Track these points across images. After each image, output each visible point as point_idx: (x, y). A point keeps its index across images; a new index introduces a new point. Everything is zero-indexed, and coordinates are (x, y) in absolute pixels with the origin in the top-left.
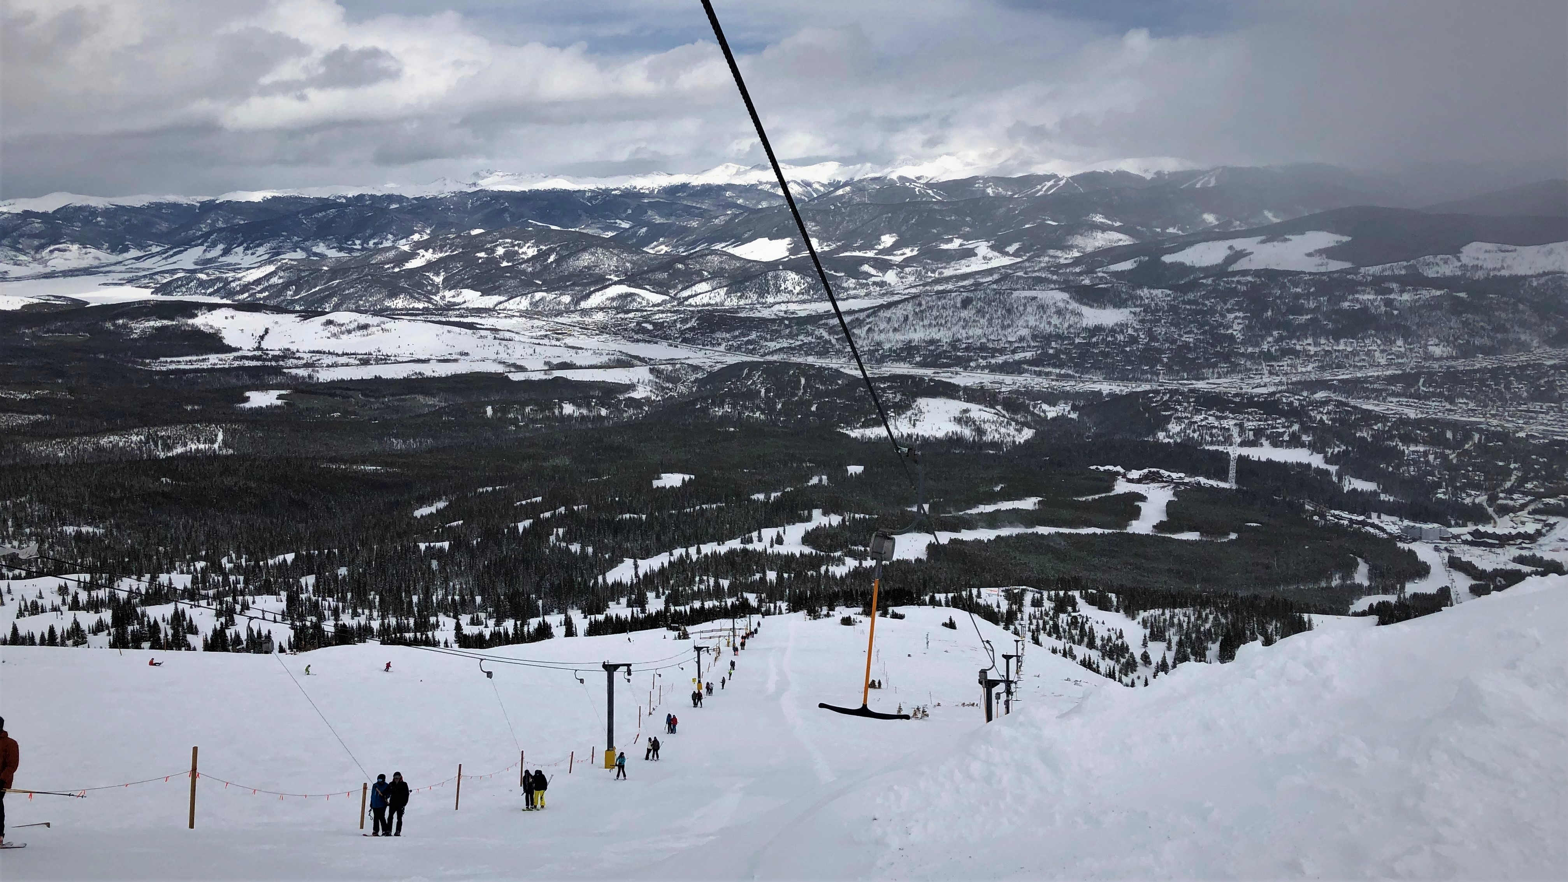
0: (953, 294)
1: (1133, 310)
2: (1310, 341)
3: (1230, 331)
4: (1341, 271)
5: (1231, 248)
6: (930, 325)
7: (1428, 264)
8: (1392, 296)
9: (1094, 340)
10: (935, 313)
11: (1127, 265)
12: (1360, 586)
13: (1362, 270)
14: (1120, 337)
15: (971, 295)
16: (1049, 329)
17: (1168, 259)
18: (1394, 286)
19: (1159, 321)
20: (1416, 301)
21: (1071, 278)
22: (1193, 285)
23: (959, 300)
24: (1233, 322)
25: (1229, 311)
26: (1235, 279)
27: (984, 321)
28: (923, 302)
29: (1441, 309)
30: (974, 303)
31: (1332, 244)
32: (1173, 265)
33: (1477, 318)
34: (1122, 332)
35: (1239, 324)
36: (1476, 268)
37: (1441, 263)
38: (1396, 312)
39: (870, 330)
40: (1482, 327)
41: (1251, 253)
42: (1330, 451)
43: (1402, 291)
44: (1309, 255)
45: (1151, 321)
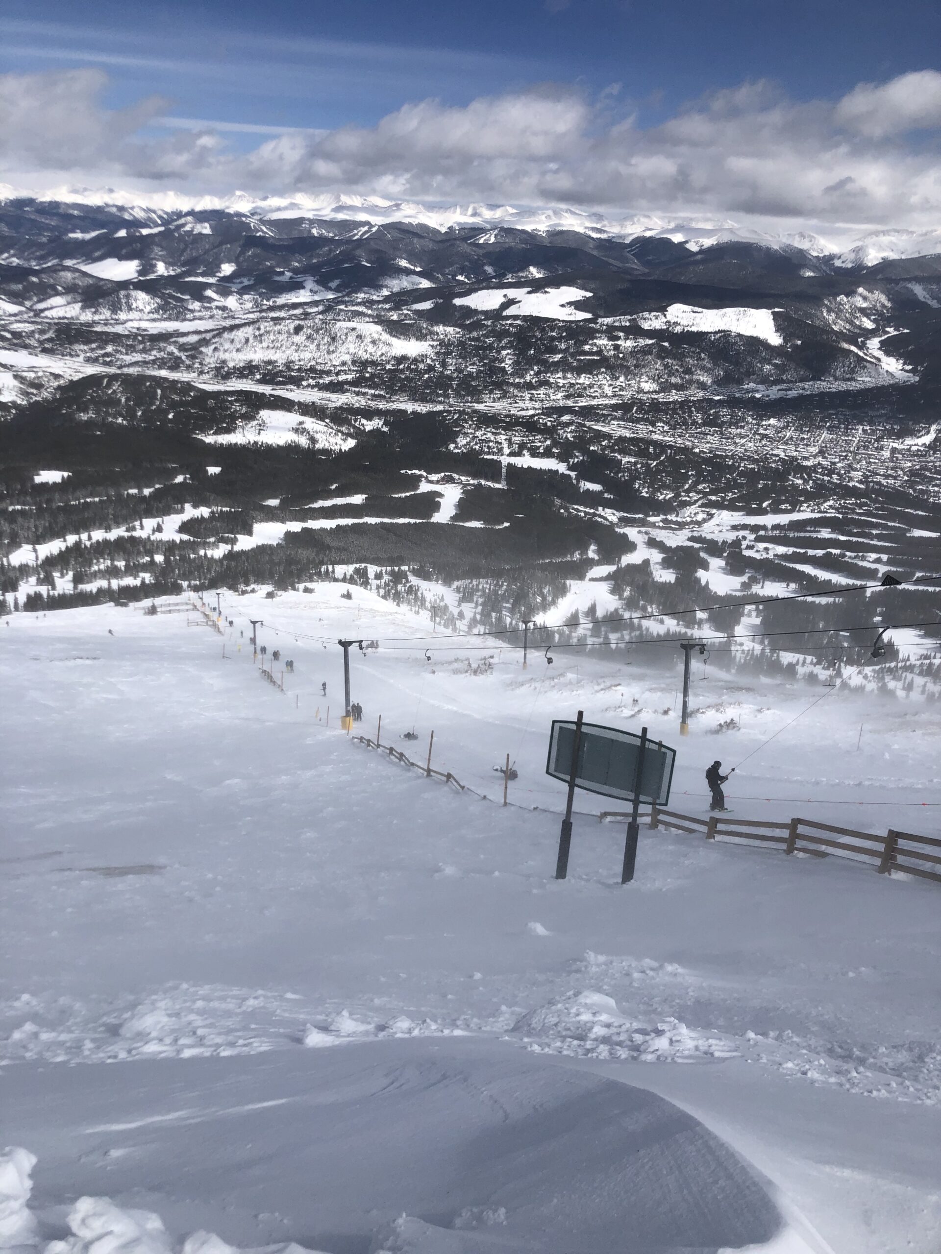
0: (288, 322)
1: (432, 343)
2: (560, 375)
3: (503, 365)
4: (585, 320)
5: (505, 296)
6: (268, 347)
7: (645, 319)
8: (619, 342)
9: (401, 367)
10: (272, 337)
11: (427, 305)
12: (593, 559)
13: (600, 320)
14: (421, 366)
15: (302, 323)
16: (366, 356)
17: (457, 302)
18: (621, 334)
19: (450, 354)
20: (635, 347)
21: (383, 313)
22: (477, 325)
23: (292, 326)
24: (505, 358)
25: (503, 348)
26: (509, 322)
27: (313, 347)
28: (262, 327)
29: (651, 354)
30: (305, 330)
31: (579, 298)
32: (461, 307)
33: (675, 363)
34: (422, 361)
35: (509, 359)
36: (676, 324)
37: (654, 318)
38: (621, 355)
39: (216, 349)
40: (677, 370)
41: (520, 302)
42: (571, 461)
43: (626, 339)
44: (563, 306)
45: (444, 354)
